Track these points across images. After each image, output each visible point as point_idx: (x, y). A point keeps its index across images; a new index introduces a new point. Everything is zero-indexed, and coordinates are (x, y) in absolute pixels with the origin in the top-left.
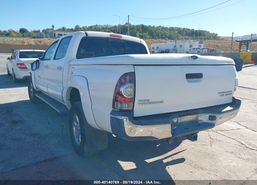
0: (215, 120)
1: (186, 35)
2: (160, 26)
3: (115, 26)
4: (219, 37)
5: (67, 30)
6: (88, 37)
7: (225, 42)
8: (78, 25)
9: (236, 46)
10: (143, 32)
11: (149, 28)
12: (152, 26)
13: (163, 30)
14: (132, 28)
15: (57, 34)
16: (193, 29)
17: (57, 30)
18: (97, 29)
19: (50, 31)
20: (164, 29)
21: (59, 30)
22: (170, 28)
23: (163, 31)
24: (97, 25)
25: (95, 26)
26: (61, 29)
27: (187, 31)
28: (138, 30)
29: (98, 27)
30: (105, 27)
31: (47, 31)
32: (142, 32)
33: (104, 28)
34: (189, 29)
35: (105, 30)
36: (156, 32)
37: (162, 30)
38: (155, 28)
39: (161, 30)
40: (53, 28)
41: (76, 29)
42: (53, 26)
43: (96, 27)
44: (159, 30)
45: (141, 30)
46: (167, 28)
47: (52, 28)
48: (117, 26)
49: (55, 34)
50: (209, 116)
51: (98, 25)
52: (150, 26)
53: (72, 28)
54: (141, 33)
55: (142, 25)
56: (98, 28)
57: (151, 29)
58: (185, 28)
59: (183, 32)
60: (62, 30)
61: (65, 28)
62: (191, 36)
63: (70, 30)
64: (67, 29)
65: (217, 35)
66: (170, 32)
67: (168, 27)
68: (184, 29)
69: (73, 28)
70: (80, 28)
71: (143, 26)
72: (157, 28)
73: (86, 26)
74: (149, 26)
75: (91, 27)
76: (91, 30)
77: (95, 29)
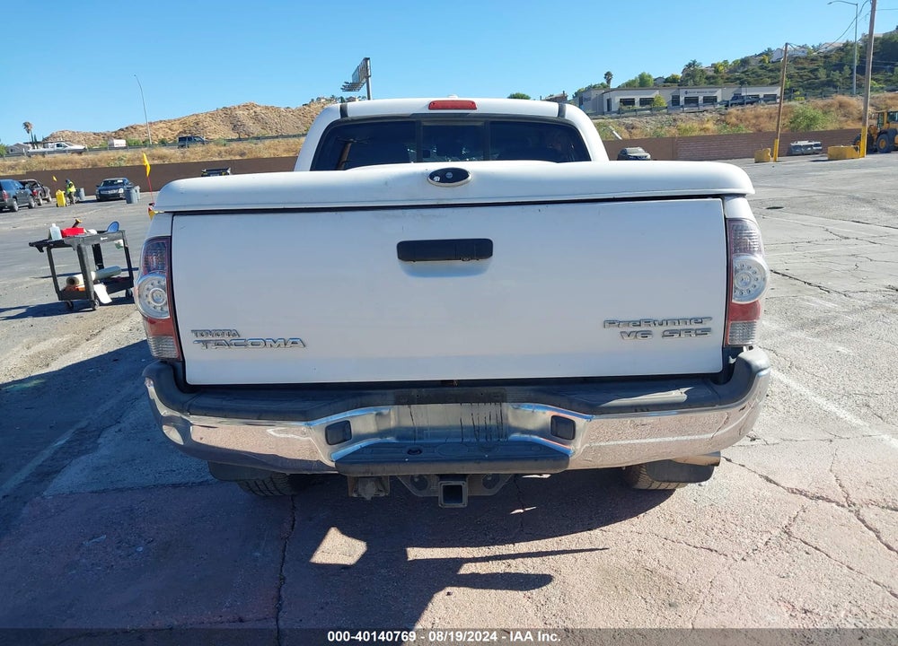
5: (655, 84)
6: (348, 121)
8: (694, 62)
15: (616, 100)
17: (619, 88)
19: (594, 94)
21: (629, 86)
24: (768, 52)
25: (760, 55)
26: (634, 81)
29: (774, 60)
30: (800, 54)
31: (585, 96)
33: (796, 58)
35: (800, 66)
40: (609, 81)
41: (688, 75)
42: (608, 76)
43: (763, 61)
47: (605, 82)
48: (852, 45)
49: (609, 101)
53: (673, 76)
56: (773, 62)
60: (637, 84)
61: (650, 76)
63: (667, 81)
64: (655, 80)
69: (675, 74)
70: (702, 70)
73: (726, 62)
75: (745, 62)
76: (743, 73)
77: (762, 68)
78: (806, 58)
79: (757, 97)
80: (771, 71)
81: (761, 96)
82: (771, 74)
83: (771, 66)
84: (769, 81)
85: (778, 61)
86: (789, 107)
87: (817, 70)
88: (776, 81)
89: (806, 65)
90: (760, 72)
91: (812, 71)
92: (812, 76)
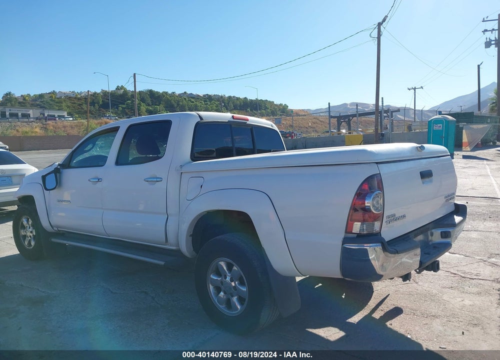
0: (450, 237)
1: (234, 109)
2: (185, 93)
3: (95, 93)
4: (292, 111)
6: (205, 122)
7: (303, 119)
9: (322, 125)
10: (154, 104)
11: (164, 96)
12: (170, 92)
13: (193, 100)
14: (130, 97)
16: (246, 98)
18: (56, 99)
20: (193, 98)
22: (204, 96)
23: (193, 102)
24: (54, 92)
25: (49, 93)
27: (235, 101)
28: (143, 100)
29: (58, 97)
30: (72, 96)
32: (151, 104)
33: (70, 97)
34: (239, 98)
35: (73, 102)
36: (178, 104)
37: (190, 100)
38: (176, 96)
39: (187, 100)
41: (6, 100)
43: (52, 97)
44: (184, 100)
45: (149, 101)
46: (198, 95)
48: (98, 94)
50: (441, 232)
51: (57, 91)
52: (166, 93)
54: (149, 105)
55: (151, 91)
57: (168, 99)
58: (232, 96)
59: (228, 104)
62: (243, 110)
65: (288, 107)
66: (206, 104)
67: (201, 94)
68: (230, 97)
70: (16, 98)
71: (151, 93)
72: (181, 97)
73: (28, 94)
74: (164, 92)
75: (41, 96)
76: (41, 102)
77: (51, 100)
78: (75, 98)
79: (54, 116)
80: (57, 103)
81: (56, 116)
82: (57, 104)
83: (57, 100)
84: (57, 108)
85: (61, 98)
86: (80, 123)
87: (81, 104)
88: (61, 108)
89: (76, 102)
90: (51, 103)
91: (80, 105)
92: (80, 108)
